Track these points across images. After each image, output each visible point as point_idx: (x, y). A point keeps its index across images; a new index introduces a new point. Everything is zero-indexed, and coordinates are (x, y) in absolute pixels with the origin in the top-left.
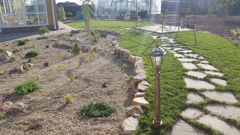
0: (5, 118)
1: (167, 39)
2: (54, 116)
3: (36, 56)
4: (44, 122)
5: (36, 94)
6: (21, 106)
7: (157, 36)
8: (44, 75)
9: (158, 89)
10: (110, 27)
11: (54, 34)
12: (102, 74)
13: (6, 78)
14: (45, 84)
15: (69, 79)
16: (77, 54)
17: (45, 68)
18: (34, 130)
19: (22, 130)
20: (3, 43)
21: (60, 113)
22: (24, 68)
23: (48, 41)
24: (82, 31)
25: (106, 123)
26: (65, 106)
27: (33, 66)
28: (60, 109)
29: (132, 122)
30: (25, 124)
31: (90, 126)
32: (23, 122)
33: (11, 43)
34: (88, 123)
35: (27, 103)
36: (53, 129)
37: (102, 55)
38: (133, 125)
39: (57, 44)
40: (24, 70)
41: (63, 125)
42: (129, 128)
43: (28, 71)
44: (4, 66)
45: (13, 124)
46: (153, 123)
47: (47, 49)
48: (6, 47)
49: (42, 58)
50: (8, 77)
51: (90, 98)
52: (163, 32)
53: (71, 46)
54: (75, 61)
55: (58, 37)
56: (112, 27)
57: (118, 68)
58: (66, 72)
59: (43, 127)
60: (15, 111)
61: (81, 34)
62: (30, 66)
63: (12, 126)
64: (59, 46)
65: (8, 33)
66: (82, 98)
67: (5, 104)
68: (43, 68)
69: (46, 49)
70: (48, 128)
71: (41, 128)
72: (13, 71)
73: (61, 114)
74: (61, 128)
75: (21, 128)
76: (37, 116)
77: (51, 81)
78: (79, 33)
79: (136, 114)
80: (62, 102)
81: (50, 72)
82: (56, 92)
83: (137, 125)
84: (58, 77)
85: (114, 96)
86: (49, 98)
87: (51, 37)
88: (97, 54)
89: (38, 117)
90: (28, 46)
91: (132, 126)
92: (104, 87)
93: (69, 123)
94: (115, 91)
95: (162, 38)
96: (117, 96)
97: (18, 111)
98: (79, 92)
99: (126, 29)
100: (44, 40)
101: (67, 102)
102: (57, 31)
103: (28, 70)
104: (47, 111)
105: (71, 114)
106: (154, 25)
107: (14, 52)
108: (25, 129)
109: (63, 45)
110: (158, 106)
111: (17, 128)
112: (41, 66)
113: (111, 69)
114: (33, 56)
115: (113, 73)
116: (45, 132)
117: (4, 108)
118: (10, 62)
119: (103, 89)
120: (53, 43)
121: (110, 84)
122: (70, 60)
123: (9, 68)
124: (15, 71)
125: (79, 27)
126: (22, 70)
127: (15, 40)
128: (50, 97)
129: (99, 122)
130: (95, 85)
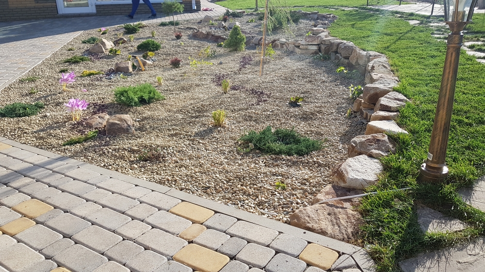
0: (96, 140)
1: (445, 26)
2: (189, 144)
3: (157, 50)
4: (169, 152)
5: (155, 107)
6: (126, 122)
7: (418, 20)
8: (172, 80)
9: (450, 79)
10: (307, 7)
11: (192, 18)
12: (288, 84)
13: (101, 80)
14: (173, 94)
15: (220, 89)
16: (236, 50)
17: (174, 70)
18: (149, 163)
19: (126, 161)
20: (98, 29)
21: (201, 141)
22: (134, 67)
23: (179, 28)
24: (247, 15)
25: (299, 167)
26: (211, 131)
27: (151, 65)
28: (201, 135)
29: (365, 165)
30: (132, 151)
31: (264, 167)
32: (128, 148)
33: (112, 30)
34: (261, 162)
35: (138, 120)
36: (188, 164)
37: (290, 53)
38: (369, 170)
39: (197, 34)
40: (133, 71)
41: (208, 160)
42: (359, 174)
43: (142, 72)
44: (98, 63)
45: (110, 148)
46: (423, 169)
47: (178, 41)
48: (102, 36)
49: (168, 55)
50: (104, 79)
51: (264, 123)
52: (433, 14)
53: (225, 37)
54: (231, 63)
55: (200, 22)
56: (310, 7)
57: (324, 76)
58: (214, 79)
59: (167, 159)
60: (115, 129)
61: (245, 19)
62: (145, 64)
63: (108, 152)
64: (201, 36)
65: (108, 15)
66: (247, 121)
67: (96, 116)
68: (169, 70)
69: (175, 41)
70: (177, 162)
71: (163, 160)
72: (114, 71)
73: (203, 144)
74: (203, 164)
75: (124, 156)
76: (156, 140)
77: (184, 91)
78: (240, 17)
79: (375, 151)
80: (206, 124)
81: (182, 76)
82: (193, 107)
83: (378, 171)
84: (197, 85)
85: (316, 123)
86: (180, 116)
87: (185, 22)
88: (279, 52)
89: (158, 143)
90: (142, 35)
91: (367, 173)
92: (294, 107)
93: (221, 159)
94: (319, 114)
95: (432, 24)
96: (323, 124)
97: (120, 128)
98: (240, 110)
99: (343, 8)
100: (173, 27)
101: (216, 126)
102: (196, 13)
103: (141, 70)
104: (176, 135)
105: (224, 144)
106: (409, 4)
107: (116, 43)
108: (131, 159)
109: (208, 34)
110: (445, 124)
111: (116, 156)
112: (166, 66)
113: (310, 78)
114: (152, 49)
115: (312, 84)
116: (171, 168)
117: (94, 124)
118: (108, 57)
119: (292, 110)
120: (190, 32)
121: (306, 102)
122: (222, 60)
123: (106, 66)
124: (118, 70)
125: (241, 8)
126: (131, 69)
127: (118, 26)
128: (182, 114)
129: (283, 164)
130: (275, 101)
